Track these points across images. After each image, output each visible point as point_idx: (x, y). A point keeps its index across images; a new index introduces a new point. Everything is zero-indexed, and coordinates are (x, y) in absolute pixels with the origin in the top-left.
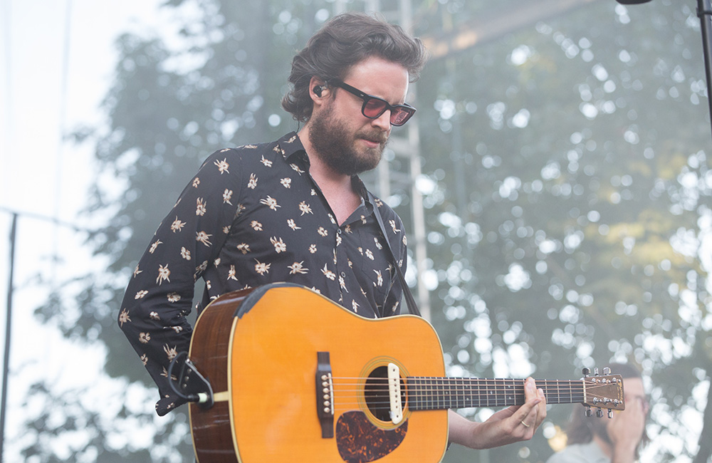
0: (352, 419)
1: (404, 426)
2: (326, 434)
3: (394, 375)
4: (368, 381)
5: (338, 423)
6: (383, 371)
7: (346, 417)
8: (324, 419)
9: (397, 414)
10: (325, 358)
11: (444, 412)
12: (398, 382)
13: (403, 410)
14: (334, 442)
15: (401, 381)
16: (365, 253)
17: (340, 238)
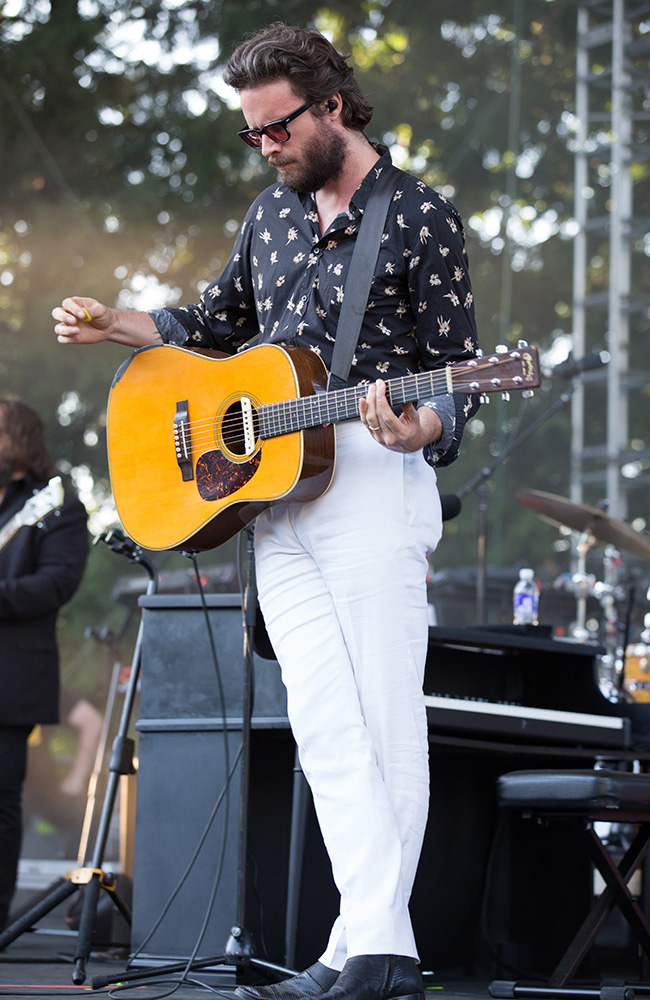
0: (209, 458)
1: (258, 457)
2: (187, 478)
3: (246, 408)
4: (225, 418)
5: (198, 466)
6: (237, 406)
7: (205, 458)
8: (184, 463)
9: (250, 446)
10: (183, 406)
11: (296, 435)
12: (250, 414)
13: (256, 440)
14: (194, 483)
15: (254, 412)
16: (332, 269)
17: (316, 258)
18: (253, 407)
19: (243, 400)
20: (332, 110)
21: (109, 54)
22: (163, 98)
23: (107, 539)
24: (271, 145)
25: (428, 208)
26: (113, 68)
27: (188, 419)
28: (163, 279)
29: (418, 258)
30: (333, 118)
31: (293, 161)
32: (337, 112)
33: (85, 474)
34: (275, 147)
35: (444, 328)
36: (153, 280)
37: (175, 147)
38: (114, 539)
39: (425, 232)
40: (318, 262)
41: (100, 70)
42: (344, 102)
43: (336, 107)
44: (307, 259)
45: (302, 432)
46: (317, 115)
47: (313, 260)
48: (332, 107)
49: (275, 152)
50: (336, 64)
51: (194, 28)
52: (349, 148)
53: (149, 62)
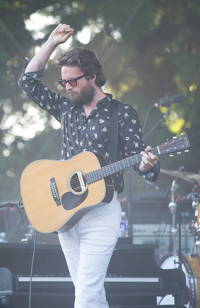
2: (59, 205)
10: (53, 180)
11: (102, 180)
12: (81, 177)
13: (85, 185)
14: (61, 205)
15: (83, 176)
16: (92, 128)
17: (85, 127)
18: (82, 175)
19: (78, 173)
20: (92, 79)
24: (69, 87)
25: (127, 108)
27: (55, 184)
29: (124, 123)
30: (92, 81)
31: (76, 93)
32: (94, 79)
34: (71, 88)
35: (137, 145)
39: (126, 115)
40: (86, 129)
42: (97, 77)
43: (94, 78)
44: (82, 128)
45: (103, 179)
46: (87, 79)
47: (84, 128)
48: (93, 77)
49: (70, 89)
50: (96, 64)
52: (96, 91)
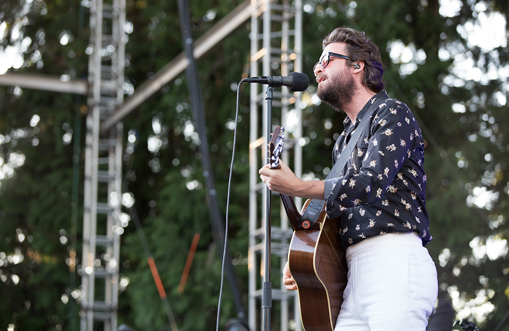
21: (456, 77)
22: (484, 97)
23: (460, 323)
26: (458, 84)
28: (489, 188)
33: (455, 290)
36: (484, 189)
37: (492, 121)
38: (464, 323)
41: (452, 86)
49: (320, 71)
51: (498, 61)
53: (476, 80)
